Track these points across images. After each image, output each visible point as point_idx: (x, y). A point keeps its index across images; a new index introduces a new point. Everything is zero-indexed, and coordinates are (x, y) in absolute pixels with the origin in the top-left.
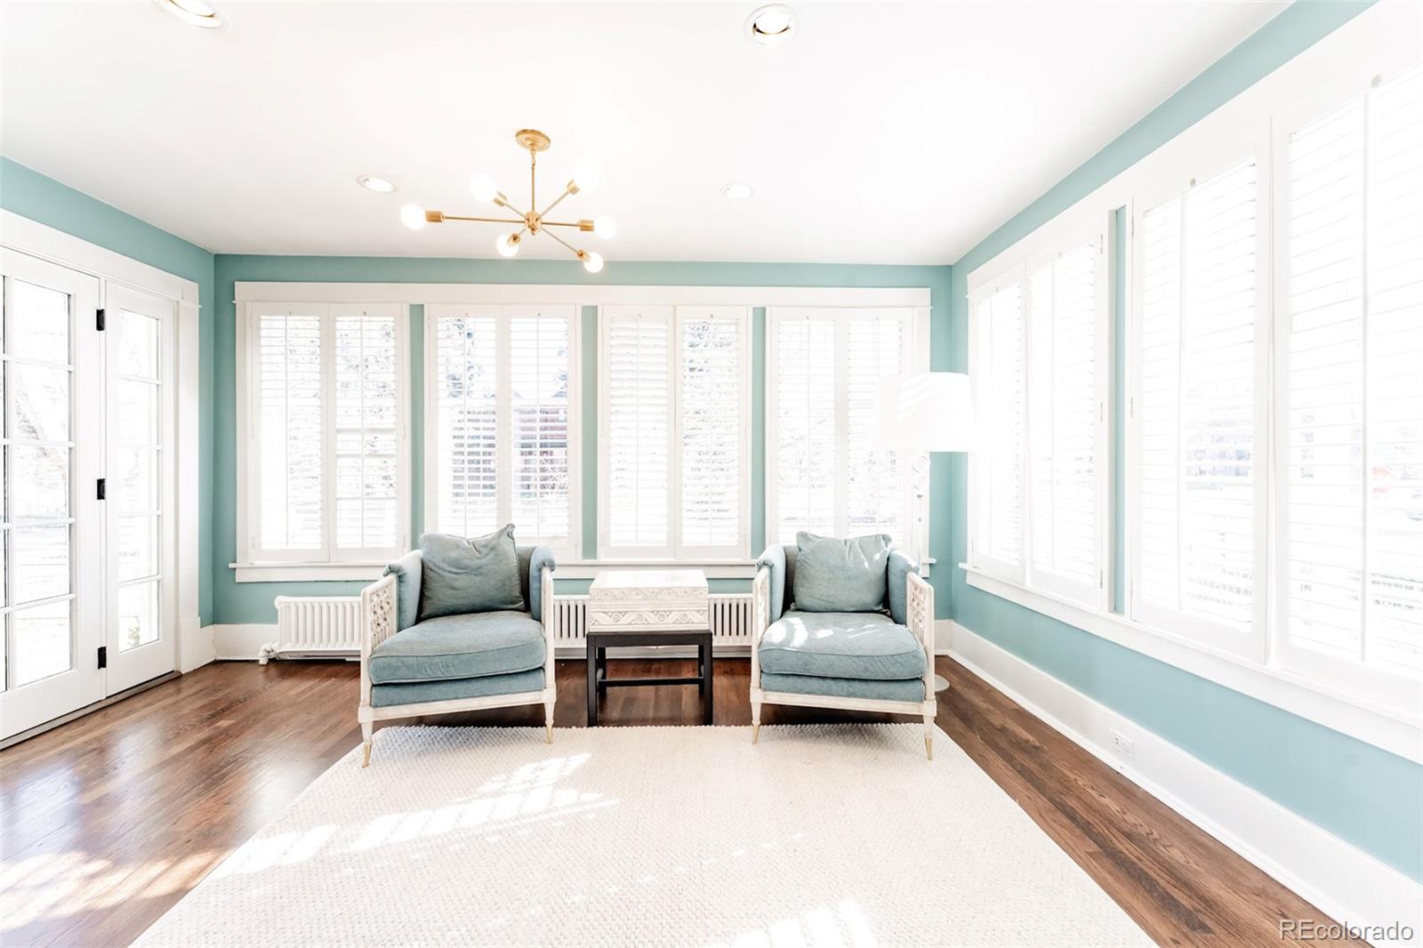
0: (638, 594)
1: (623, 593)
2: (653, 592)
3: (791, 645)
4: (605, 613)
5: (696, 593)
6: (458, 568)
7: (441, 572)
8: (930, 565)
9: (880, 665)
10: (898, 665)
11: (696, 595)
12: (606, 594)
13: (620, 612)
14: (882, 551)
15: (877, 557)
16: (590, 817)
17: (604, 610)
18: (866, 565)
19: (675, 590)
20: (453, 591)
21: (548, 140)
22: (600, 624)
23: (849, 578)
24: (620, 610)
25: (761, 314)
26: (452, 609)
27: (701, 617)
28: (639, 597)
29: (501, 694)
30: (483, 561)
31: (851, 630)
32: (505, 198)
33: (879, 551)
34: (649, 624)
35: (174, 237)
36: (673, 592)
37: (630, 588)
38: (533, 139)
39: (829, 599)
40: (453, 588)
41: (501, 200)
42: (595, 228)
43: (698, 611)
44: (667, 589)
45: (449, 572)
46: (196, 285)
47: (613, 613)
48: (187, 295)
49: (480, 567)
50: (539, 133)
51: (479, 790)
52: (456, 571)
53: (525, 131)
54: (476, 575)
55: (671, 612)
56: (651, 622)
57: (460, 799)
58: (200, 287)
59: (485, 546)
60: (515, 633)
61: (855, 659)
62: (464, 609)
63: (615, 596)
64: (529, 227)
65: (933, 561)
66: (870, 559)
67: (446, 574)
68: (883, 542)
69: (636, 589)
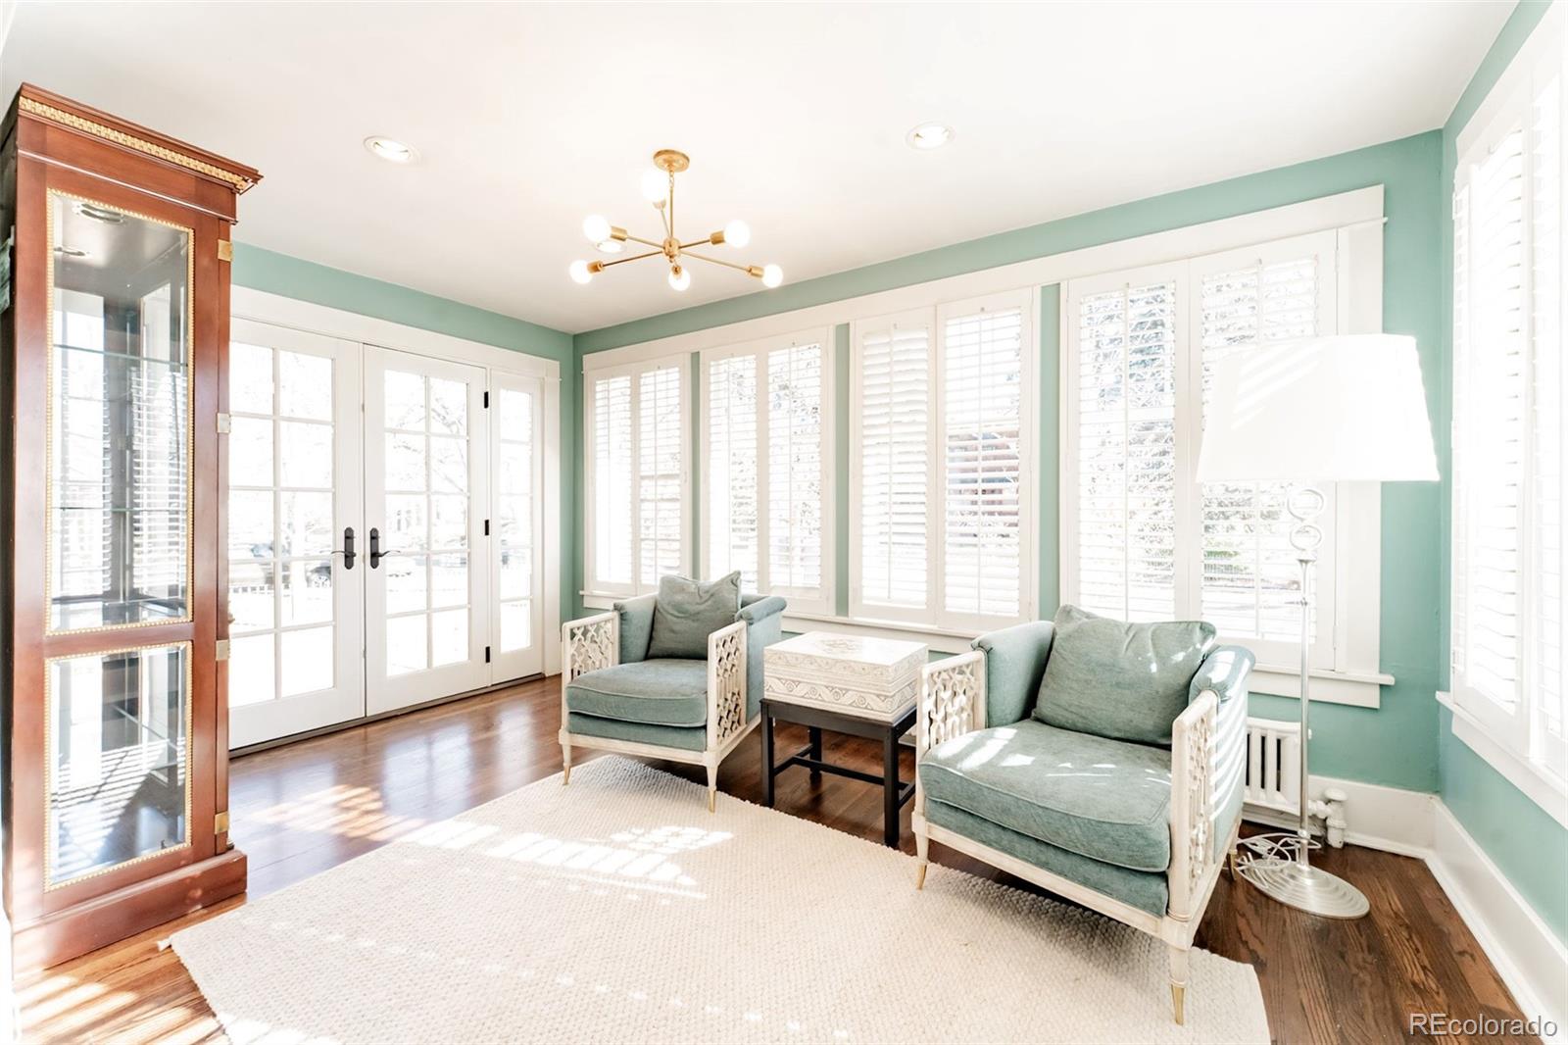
0: (811, 663)
1: (797, 659)
2: (827, 663)
3: (959, 766)
4: (779, 679)
5: (875, 672)
6: (679, 612)
7: (664, 613)
8: (1381, 686)
9: (1078, 831)
10: (1109, 839)
11: (876, 675)
12: (780, 658)
13: (794, 682)
14: (1191, 649)
15: (1180, 657)
16: (664, 902)
17: (778, 676)
18: (1154, 668)
19: (852, 664)
20: (672, 635)
21: (687, 159)
22: (773, 691)
23: (1118, 684)
24: (795, 679)
25: (1052, 295)
26: (670, 652)
27: (881, 704)
28: (813, 667)
29: (666, 746)
30: (702, 607)
31: (1068, 765)
32: (625, 232)
33: (1184, 648)
34: (823, 701)
35: (540, 327)
36: (850, 667)
37: (803, 655)
38: (670, 159)
39: (1083, 712)
40: (673, 631)
41: (621, 235)
42: (726, 239)
43: (878, 696)
44: (843, 661)
45: (672, 615)
46: (558, 363)
47: (787, 680)
48: (550, 371)
49: (698, 613)
50: (673, 152)
51: (613, 837)
52: (676, 614)
53: (659, 154)
54: (693, 621)
55: (847, 690)
56: (826, 699)
57: (590, 840)
58: (561, 364)
59: (707, 592)
60: (682, 685)
61: (1040, 811)
62: (680, 654)
63: (788, 662)
64: (667, 255)
65: (1389, 680)
66: (1163, 660)
67: (669, 617)
68: (1198, 634)
69: (809, 656)
